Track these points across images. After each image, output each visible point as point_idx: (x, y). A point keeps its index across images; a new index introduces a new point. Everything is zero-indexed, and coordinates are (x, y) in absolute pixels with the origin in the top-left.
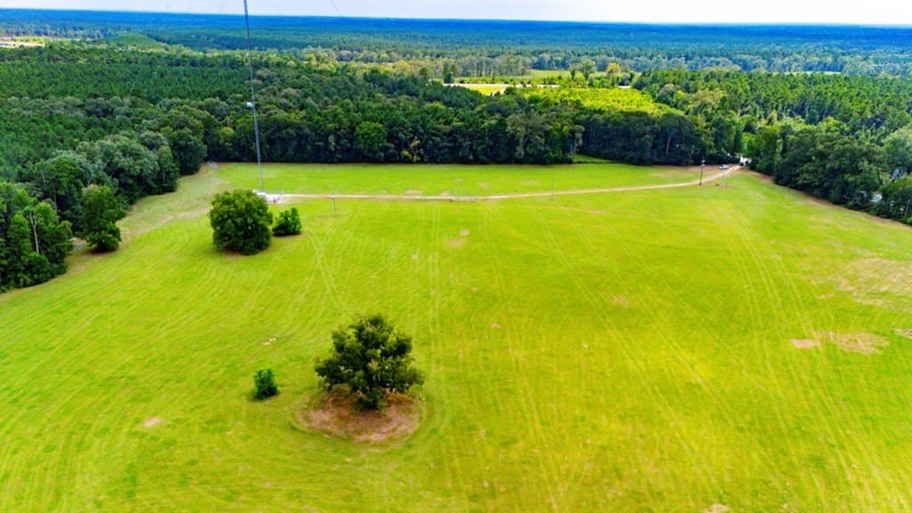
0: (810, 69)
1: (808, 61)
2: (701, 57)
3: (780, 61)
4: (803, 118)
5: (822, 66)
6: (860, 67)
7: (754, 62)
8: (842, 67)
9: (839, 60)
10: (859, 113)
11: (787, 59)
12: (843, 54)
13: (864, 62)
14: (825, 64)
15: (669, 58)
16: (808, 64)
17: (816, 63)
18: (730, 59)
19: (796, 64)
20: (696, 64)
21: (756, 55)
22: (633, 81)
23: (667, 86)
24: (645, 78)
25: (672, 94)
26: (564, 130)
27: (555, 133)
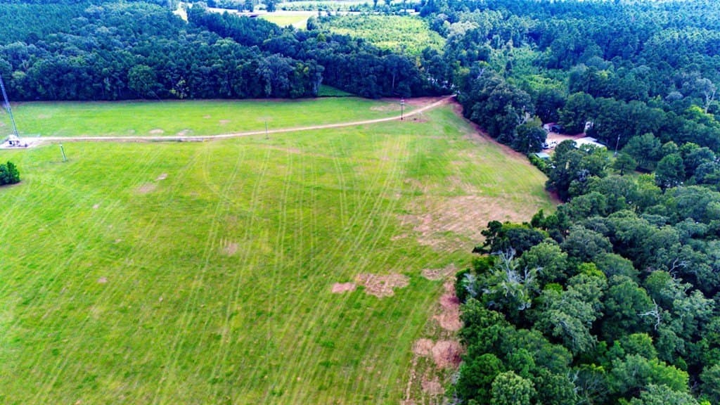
4: (537, 44)
22: (422, 8)
23: (440, 15)
24: (428, 7)
25: (442, 23)
26: (305, 71)
27: (298, 73)
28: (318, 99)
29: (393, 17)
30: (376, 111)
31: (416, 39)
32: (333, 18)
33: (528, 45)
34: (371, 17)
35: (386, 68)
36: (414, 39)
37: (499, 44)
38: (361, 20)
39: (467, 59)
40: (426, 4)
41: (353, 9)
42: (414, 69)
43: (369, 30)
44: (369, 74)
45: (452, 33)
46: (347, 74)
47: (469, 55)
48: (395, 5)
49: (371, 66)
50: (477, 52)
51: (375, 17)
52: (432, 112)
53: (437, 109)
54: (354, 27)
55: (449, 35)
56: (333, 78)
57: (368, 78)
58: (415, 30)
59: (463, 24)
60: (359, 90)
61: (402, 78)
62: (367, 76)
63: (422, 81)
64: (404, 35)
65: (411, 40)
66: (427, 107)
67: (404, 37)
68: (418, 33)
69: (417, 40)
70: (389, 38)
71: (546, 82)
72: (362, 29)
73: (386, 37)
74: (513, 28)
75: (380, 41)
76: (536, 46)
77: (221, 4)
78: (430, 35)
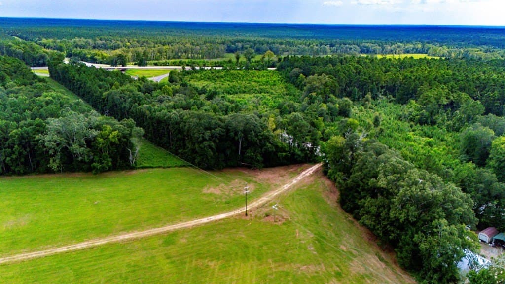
0: (408, 52)
1: (406, 47)
2: (341, 45)
3: (389, 48)
4: (394, 96)
5: (415, 50)
6: (438, 51)
7: (373, 48)
8: (427, 51)
9: (425, 46)
10: (436, 99)
11: (393, 46)
12: (428, 43)
13: (441, 48)
14: (417, 49)
15: (321, 45)
16: (406, 49)
17: (412, 49)
18: (358, 46)
19: (399, 49)
20: (337, 50)
21: (375, 44)
22: (278, 64)
23: (294, 69)
24: (283, 63)
25: (297, 76)
26: (111, 136)
27: (101, 140)
28: (134, 172)
29: (252, 71)
30: (211, 194)
31: (273, 91)
32: (197, 72)
33: (384, 98)
34: (232, 71)
35: (228, 131)
36: (271, 91)
37: (357, 97)
38: (223, 74)
39: (327, 114)
40: (282, 60)
41: (217, 65)
42: (265, 133)
43: (228, 83)
44: (204, 140)
45: (308, 85)
46: (179, 136)
47: (330, 109)
48: (255, 62)
49: (206, 129)
50: (338, 105)
51: (236, 71)
52: (292, 197)
53: (300, 190)
54: (214, 80)
55: (305, 88)
56: (165, 139)
57: (201, 146)
58: (272, 83)
59: (320, 77)
60: (195, 158)
61: (250, 144)
62: (201, 142)
63: (277, 147)
64: (262, 87)
65: (268, 93)
66: (286, 187)
67: (261, 89)
68: (275, 85)
69: (274, 93)
70: (246, 90)
71: (429, 144)
72: (221, 81)
73: (243, 89)
74: (370, 81)
75: (237, 93)
76: (392, 98)
77: (101, 60)
78: (286, 88)
